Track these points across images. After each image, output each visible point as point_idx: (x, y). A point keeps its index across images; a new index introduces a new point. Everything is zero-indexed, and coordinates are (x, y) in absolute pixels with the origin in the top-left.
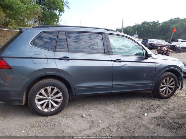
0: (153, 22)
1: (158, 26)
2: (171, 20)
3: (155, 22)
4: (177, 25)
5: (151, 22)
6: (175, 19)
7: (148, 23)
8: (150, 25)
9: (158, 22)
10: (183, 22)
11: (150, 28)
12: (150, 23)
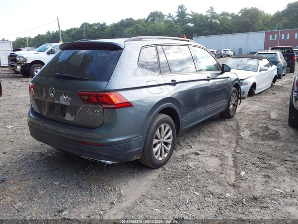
0: (98, 24)
1: (106, 30)
2: (122, 21)
3: (101, 24)
4: (131, 29)
5: (95, 25)
6: (127, 19)
7: (91, 26)
8: (95, 29)
9: (105, 24)
10: (138, 25)
11: (94, 33)
12: (93, 25)
